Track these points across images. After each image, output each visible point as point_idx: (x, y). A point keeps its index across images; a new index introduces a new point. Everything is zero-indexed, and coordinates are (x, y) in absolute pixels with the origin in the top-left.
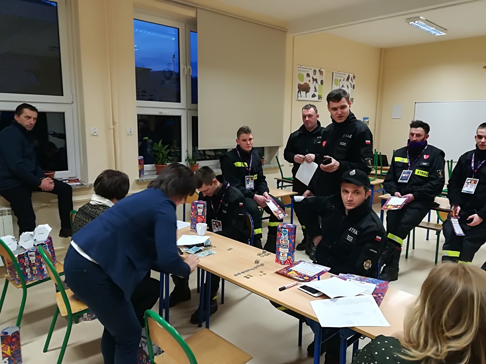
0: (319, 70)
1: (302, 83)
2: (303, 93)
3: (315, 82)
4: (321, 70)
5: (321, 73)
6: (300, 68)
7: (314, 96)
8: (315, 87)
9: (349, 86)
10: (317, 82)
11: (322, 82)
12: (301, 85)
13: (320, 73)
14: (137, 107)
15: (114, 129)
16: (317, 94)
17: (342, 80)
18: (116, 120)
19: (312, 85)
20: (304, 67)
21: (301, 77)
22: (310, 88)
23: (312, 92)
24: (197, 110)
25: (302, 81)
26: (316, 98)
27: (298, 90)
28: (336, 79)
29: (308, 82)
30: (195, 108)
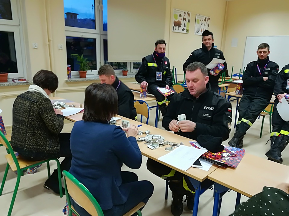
4: (189, 13)
6: (176, 10)
7: (183, 30)
8: (184, 24)
9: (206, 25)
10: (186, 20)
11: (189, 21)
12: (176, 22)
13: (188, 15)
14: (65, 31)
15: (49, 45)
16: (185, 28)
17: (201, 20)
18: (51, 39)
19: (183, 22)
20: (178, 10)
21: (176, 16)
22: (181, 24)
23: (182, 27)
24: (107, 35)
25: (176, 19)
26: (185, 31)
27: (174, 25)
28: (198, 19)
30: (106, 34)
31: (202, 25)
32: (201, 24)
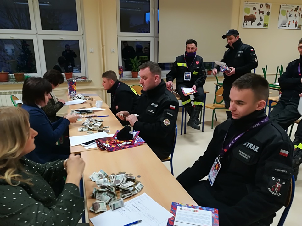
0: (266, 4)
1: (248, 15)
2: (249, 23)
3: (261, 14)
4: (268, 4)
5: (268, 6)
6: (247, 3)
7: (259, 24)
8: (261, 18)
9: (298, 15)
10: (263, 14)
11: (268, 13)
12: (248, 16)
15: (103, 49)
16: (262, 23)
17: (290, 10)
18: (104, 44)
19: (258, 16)
20: (250, 2)
21: (247, 10)
22: (256, 18)
23: (258, 21)
25: (248, 13)
26: (262, 26)
27: (244, 20)
28: (283, 11)
29: (254, 14)
31: (290, 16)
32: (288, 16)
